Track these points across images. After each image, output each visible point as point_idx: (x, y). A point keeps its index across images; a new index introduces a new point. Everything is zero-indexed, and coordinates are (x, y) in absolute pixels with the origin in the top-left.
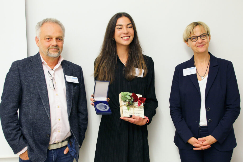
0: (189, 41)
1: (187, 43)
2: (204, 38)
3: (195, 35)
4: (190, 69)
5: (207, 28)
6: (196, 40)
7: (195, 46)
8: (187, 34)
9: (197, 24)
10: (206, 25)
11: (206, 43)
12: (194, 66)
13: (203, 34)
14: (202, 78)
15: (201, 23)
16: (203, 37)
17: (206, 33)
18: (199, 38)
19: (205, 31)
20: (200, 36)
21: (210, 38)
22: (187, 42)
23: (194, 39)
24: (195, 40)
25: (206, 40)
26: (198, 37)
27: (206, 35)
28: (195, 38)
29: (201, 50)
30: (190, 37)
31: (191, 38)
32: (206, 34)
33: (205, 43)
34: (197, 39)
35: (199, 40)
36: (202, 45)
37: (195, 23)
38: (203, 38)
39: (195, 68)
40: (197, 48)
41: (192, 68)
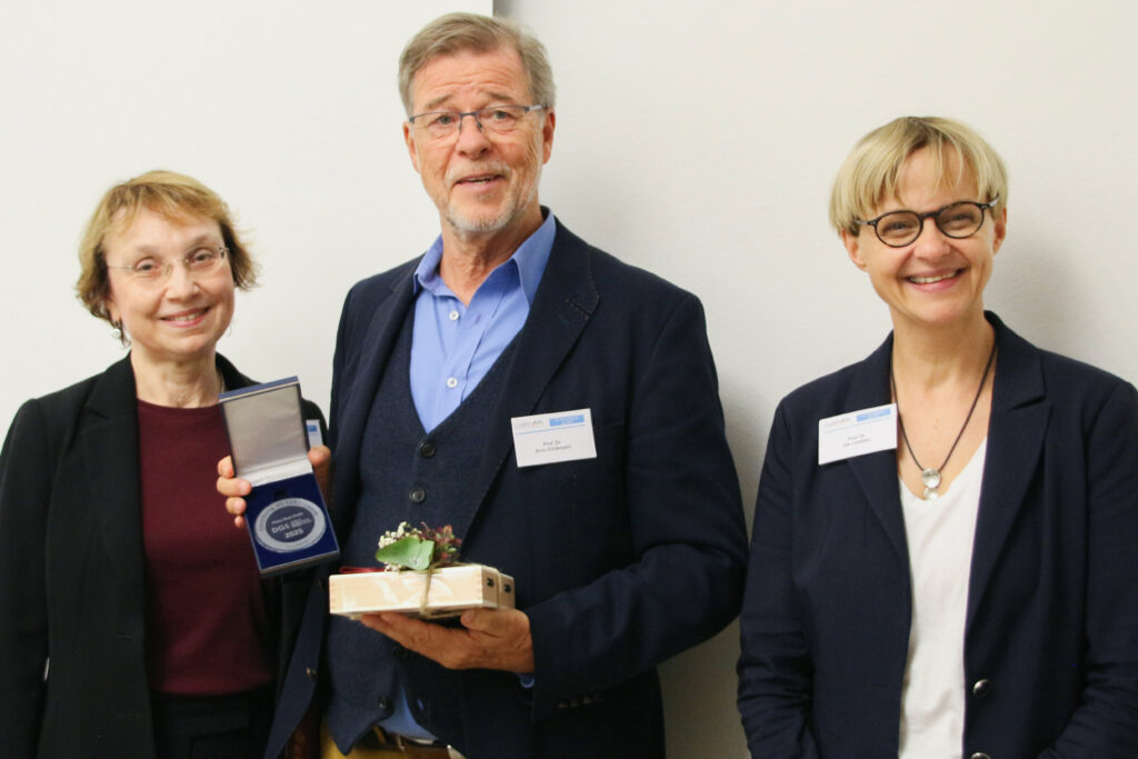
0: (867, 237)
2: (959, 228)
4: (860, 419)
6: (914, 236)
8: (856, 190)
12: (888, 402)
13: (955, 205)
14: (932, 482)
16: (956, 224)
17: (976, 201)
18: (929, 225)
19: (977, 189)
20: (937, 216)
21: (1000, 233)
22: (850, 239)
23: (896, 226)
24: (906, 236)
26: (922, 218)
27: (977, 211)
28: (903, 226)
30: (874, 218)
31: (879, 219)
32: (979, 206)
34: (917, 229)
35: (928, 242)
37: (912, 126)
38: (954, 228)
39: (888, 412)
41: (873, 416)
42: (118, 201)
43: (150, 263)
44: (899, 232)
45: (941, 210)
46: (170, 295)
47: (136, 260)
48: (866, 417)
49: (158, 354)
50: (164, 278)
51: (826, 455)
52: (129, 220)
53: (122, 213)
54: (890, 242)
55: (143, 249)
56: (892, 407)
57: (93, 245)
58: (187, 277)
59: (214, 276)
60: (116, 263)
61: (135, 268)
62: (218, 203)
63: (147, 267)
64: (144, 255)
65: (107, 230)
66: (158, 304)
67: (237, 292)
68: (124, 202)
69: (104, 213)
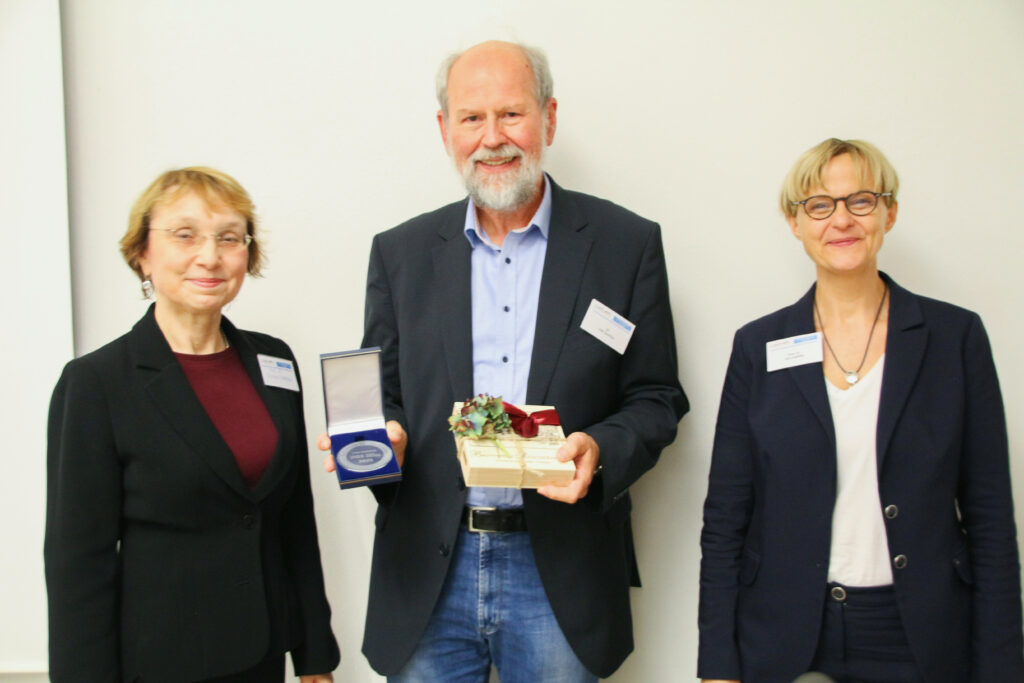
0: (801, 216)
1: (793, 223)
2: (860, 209)
3: (826, 190)
4: (796, 342)
5: (883, 167)
6: (830, 212)
7: (821, 238)
8: (795, 183)
9: (840, 148)
10: (882, 160)
11: (867, 233)
12: (812, 329)
13: (858, 193)
14: (852, 379)
15: (861, 147)
16: (859, 205)
17: (875, 191)
18: (841, 205)
19: (873, 183)
20: (847, 200)
22: (792, 219)
23: (818, 206)
24: (825, 212)
25: (867, 219)
26: (835, 201)
27: (873, 198)
28: (822, 206)
29: (844, 258)
30: (804, 199)
31: (806, 201)
32: (875, 194)
33: (862, 234)
34: (832, 208)
35: (840, 216)
36: (850, 237)
37: (834, 142)
38: (857, 208)
39: (815, 338)
40: (829, 248)
41: (805, 339)
42: (173, 180)
43: (188, 235)
44: (821, 210)
45: (851, 195)
46: (199, 261)
47: (178, 227)
48: (800, 341)
49: (179, 307)
50: (195, 247)
51: (772, 366)
52: (178, 195)
53: (174, 189)
54: (817, 216)
55: (185, 219)
56: (818, 335)
57: (143, 210)
58: (216, 250)
59: (234, 257)
60: (158, 227)
61: (175, 234)
62: (248, 202)
63: (185, 236)
64: (185, 225)
65: (159, 199)
66: (188, 265)
67: (247, 274)
68: (177, 182)
69: (158, 186)
